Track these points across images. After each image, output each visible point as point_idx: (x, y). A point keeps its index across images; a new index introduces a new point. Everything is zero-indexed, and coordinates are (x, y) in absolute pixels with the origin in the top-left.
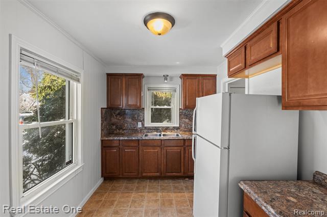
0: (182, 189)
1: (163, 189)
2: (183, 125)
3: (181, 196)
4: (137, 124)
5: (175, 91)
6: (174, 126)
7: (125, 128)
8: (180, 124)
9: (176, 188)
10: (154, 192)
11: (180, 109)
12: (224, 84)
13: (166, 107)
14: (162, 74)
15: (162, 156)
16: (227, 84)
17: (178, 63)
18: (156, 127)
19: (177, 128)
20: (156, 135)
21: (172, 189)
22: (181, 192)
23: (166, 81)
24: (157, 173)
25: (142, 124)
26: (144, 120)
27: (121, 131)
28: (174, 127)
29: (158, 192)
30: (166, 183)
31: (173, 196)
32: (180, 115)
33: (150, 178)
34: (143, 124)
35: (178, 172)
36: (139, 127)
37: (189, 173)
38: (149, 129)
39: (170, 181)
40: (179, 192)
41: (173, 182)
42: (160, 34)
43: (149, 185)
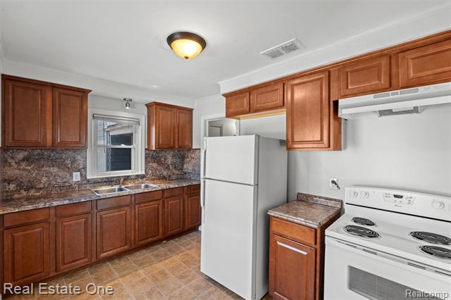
0: (166, 255)
1: (141, 265)
2: (150, 171)
3: (172, 262)
4: (71, 176)
5: (138, 123)
6: (137, 174)
7: (42, 186)
8: (145, 171)
9: (157, 256)
10: (130, 273)
11: (146, 149)
12: (205, 121)
13: (123, 146)
14: (123, 97)
15: (133, 219)
16: (208, 122)
17: (155, 86)
18: (107, 178)
19: (142, 177)
20: (114, 190)
21: (153, 258)
22: (168, 258)
23: (128, 108)
24: (125, 245)
25: (81, 175)
26: (85, 168)
27: (32, 192)
28: (137, 176)
29: (137, 270)
30: (139, 256)
31: (160, 266)
32: (146, 157)
33: (110, 259)
34: (83, 176)
35: (155, 236)
36: (75, 180)
37: (169, 233)
38: (95, 183)
39: (144, 251)
40: (165, 259)
41: (149, 251)
42: (187, 58)
43: (114, 268)
